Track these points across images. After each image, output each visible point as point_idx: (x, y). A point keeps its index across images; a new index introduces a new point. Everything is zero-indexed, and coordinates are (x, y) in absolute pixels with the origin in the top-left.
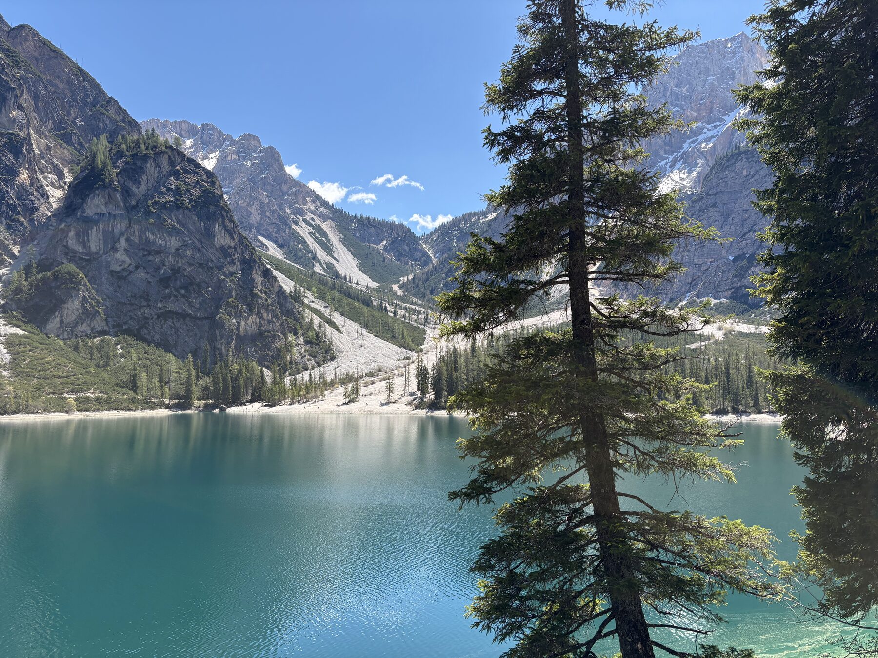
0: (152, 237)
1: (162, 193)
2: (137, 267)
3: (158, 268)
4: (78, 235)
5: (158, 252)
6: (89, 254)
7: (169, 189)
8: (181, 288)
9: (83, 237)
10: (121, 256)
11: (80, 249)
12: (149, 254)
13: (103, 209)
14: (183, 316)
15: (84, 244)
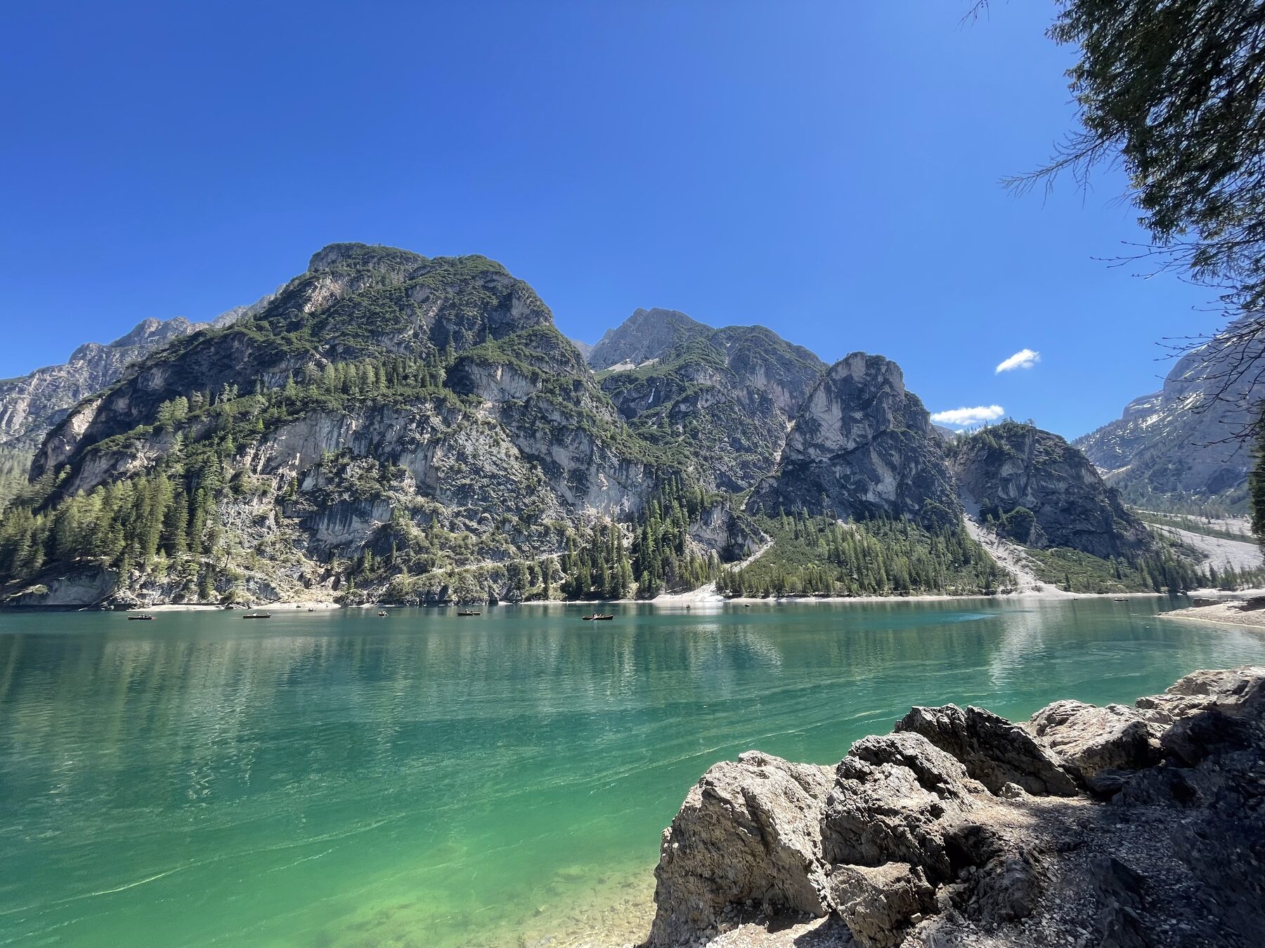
0: (1044, 484)
1: (1036, 455)
2: (1043, 504)
3: (1057, 503)
4: (1003, 489)
5: (1053, 493)
6: (1011, 499)
7: (1041, 452)
8: (1081, 514)
9: (1005, 490)
10: (1030, 498)
11: (1005, 497)
12: (1048, 494)
13: (1011, 471)
14: (1090, 533)
15: (1008, 495)
